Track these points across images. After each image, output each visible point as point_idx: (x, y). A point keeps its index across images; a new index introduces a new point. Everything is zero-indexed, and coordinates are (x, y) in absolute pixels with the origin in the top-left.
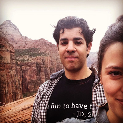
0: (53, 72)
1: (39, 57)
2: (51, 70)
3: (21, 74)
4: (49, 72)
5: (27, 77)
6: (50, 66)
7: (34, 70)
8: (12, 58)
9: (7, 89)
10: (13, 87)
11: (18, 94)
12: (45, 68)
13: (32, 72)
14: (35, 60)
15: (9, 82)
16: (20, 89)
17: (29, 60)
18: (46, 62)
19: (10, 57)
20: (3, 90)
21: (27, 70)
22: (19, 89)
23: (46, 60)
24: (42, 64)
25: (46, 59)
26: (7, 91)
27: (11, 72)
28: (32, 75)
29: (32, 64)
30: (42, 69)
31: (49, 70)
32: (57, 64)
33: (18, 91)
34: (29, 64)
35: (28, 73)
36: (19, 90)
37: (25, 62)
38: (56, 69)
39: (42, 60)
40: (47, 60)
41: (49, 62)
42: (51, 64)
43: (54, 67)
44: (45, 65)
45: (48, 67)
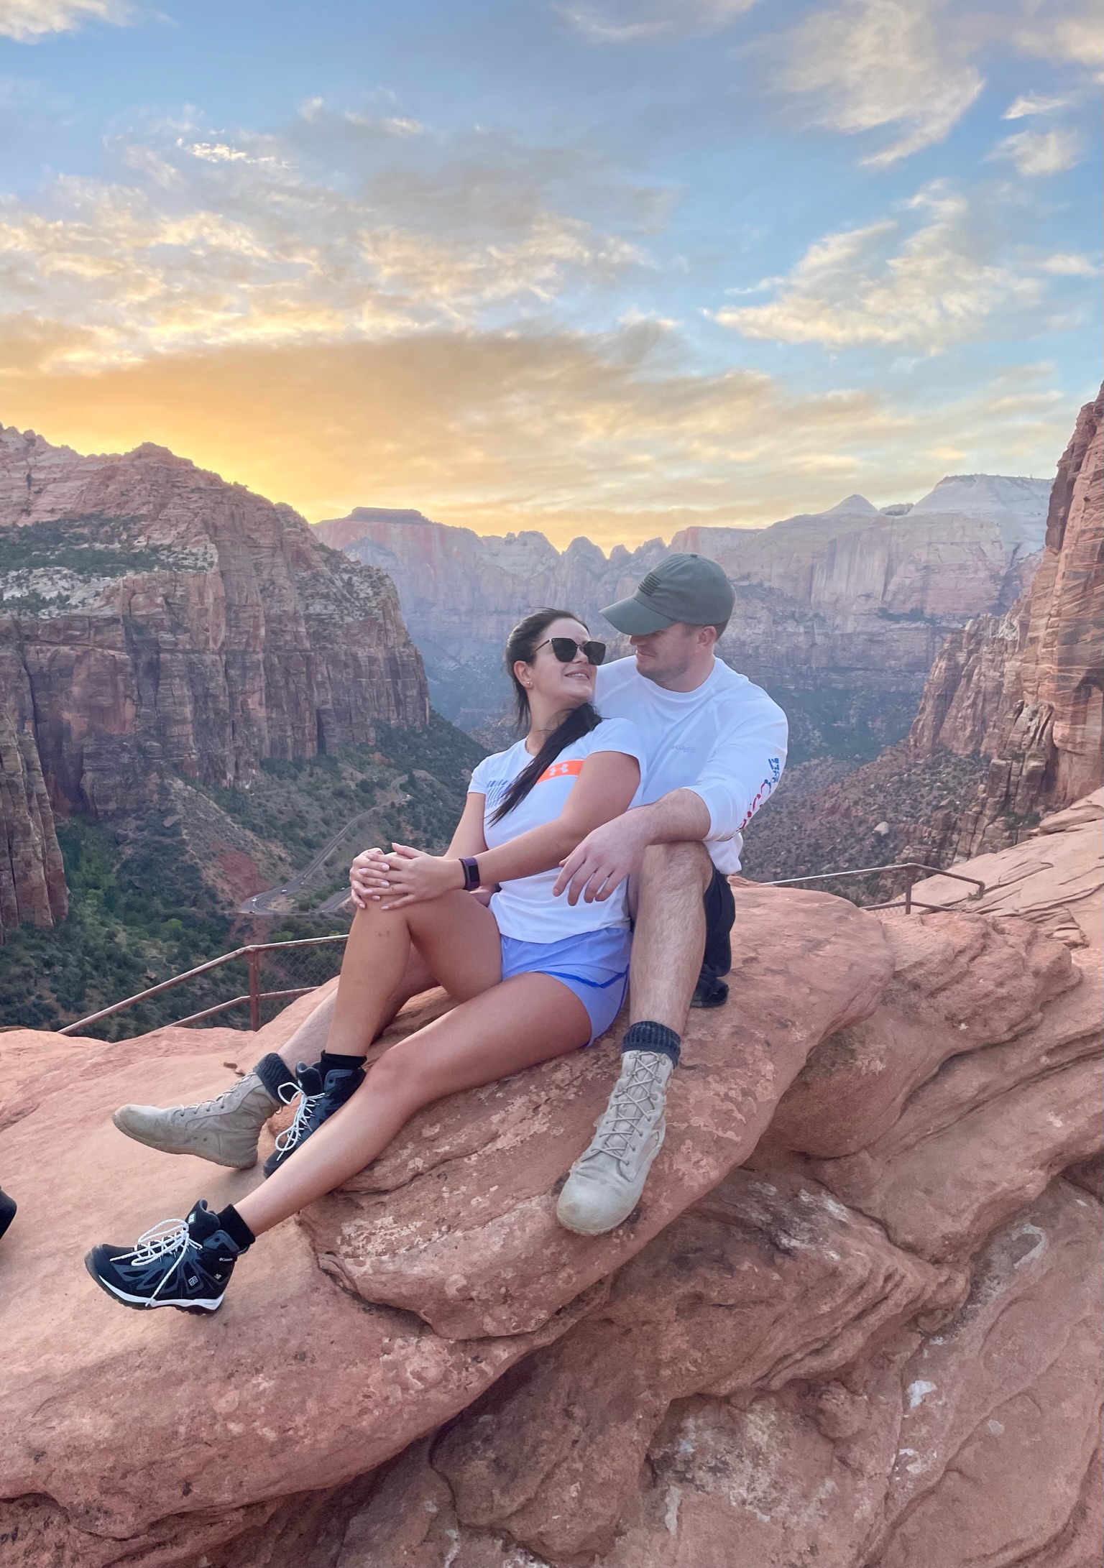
0: (244, 676)
1: (138, 577)
2: (227, 665)
3: (28, 698)
4: (221, 680)
5: (67, 715)
6: (222, 637)
7: (117, 667)
11: (27, 832)
12: (185, 652)
13: (102, 683)
14: (117, 600)
16: (35, 803)
17: (73, 601)
18: (193, 613)
21: (67, 672)
22: (30, 796)
23: (195, 599)
24: (167, 623)
25: (193, 590)
28: (106, 702)
29: (98, 630)
30: (165, 657)
31: (214, 663)
32: (268, 620)
33: (23, 811)
34: (78, 624)
35: (76, 690)
36: (30, 809)
37: (44, 614)
38: (261, 656)
39: (166, 597)
40: (201, 595)
41: (217, 614)
42: (228, 621)
43: (248, 644)
44: (186, 631)
45: (211, 642)
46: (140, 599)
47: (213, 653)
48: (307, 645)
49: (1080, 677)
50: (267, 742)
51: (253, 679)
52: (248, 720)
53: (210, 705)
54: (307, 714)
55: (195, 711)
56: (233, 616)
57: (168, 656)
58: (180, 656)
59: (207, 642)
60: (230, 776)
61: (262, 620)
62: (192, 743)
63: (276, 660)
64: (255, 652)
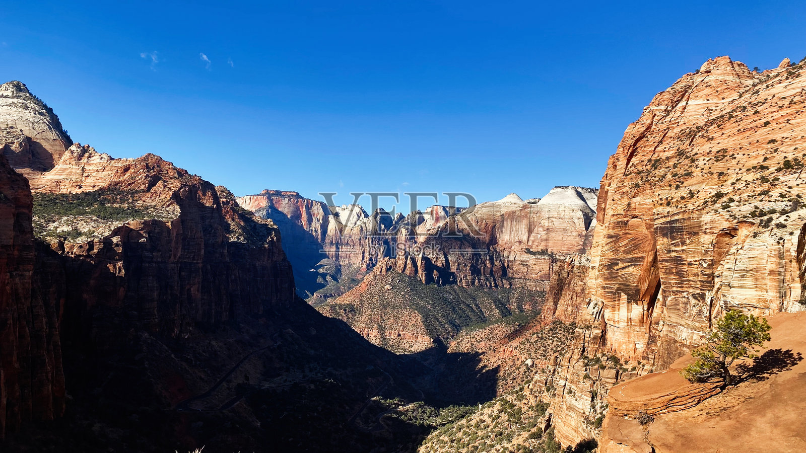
0: (190, 276)
1: (135, 222)
2: (181, 270)
3: (64, 286)
4: (176, 278)
5: (85, 296)
6: (179, 255)
10: (22, 337)
11: (43, 364)
12: (157, 262)
14: (121, 234)
15: (7, 320)
16: (51, 347)
17: (96, 234)
22: (48, 343)
27: (17, 280)
30: (145, 265)
31: (173, 269)
32: (206, 245)
33: (43, 352)
35: (92, 282)
36: (48, 351)
37: (78, 241)
38: (201, 265)
39: (149, 233)
41: (177, 242)
42: (183, 246)
43: (194, 258)
44: (159, 251)
45: (172, 257)
46: (134, 233)
47: (173, 263)
48: (228, 259)
49: (615, 287)
50: (200, 312)
51: (195, 277)
52: (190, 299)
53: (169, 291)
54: (225, 297)
55: (160, 295)
56: (186, 243)
57: (147, 265)
58: (154, 265)
59: (170, 257)
60: (176, 331)
61: (203, 246)
62: (156, 312)
63: (209, 267)
64: (197, 263)
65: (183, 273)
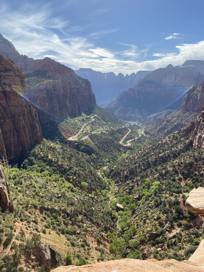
1: (48, 82)
2: (63, 97)
4: (62, 100)
6: (62, 92)
7: (45, 98)
8: (22, 84)
9: (24, 122)
10: (29, 119)
11: (36, 127)
12: (56, 95)
13: (42, 100)
14: (44, 86)
15: (25, 114)
17: (37, 86)
18: (57, 88)
19: (20, 83)
20: (20, 124)
21: (37, 99)
23: (57, 85)
24: (53, 90)
26: (24, 124)
28: (43, 104)
29: (42, 91)
31: (61, 97)
33: (36, 123)
34: (38, 90)
39: (52, 85)
40: (58, 85)
41: (61, 88)
43: (66, 93)
44: (56, 91)
46: (48, 85)
47: (61, 95)
48: (76, 93)
50: (70, 110)
51: (67, 99)
52: (67, 107)
53: (61, 104)
54: (77, 105)
55: (58, 105)
56: (64, 88)
57: (54, 96)
59: (60, 93)
61: (69, 89)
62: (58, 111)
63: (71, 96)
64: (68, 95)
65: (64, 98)
